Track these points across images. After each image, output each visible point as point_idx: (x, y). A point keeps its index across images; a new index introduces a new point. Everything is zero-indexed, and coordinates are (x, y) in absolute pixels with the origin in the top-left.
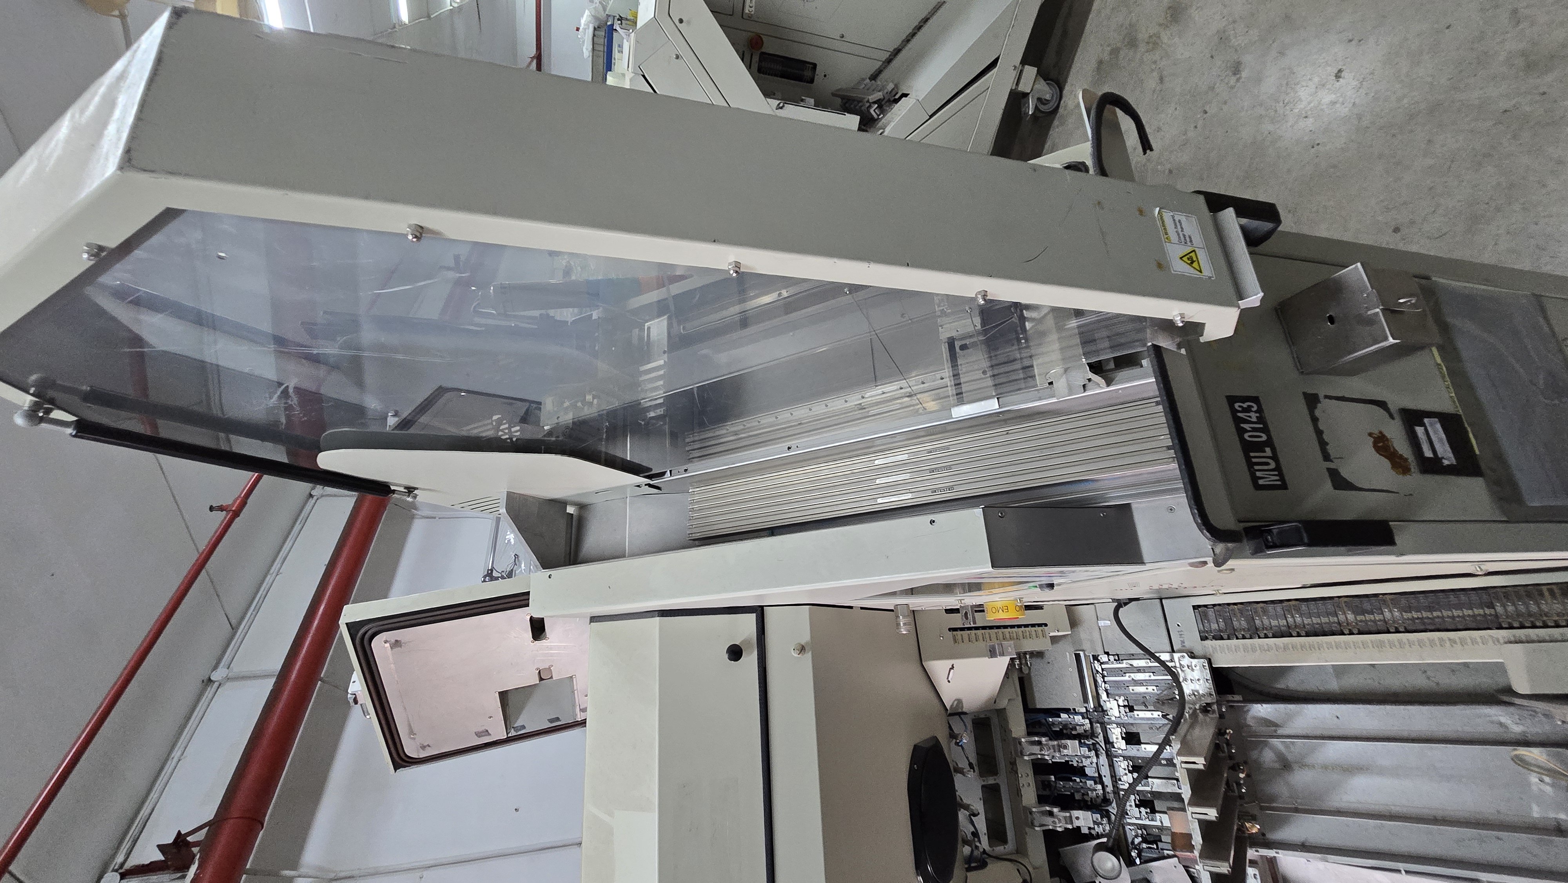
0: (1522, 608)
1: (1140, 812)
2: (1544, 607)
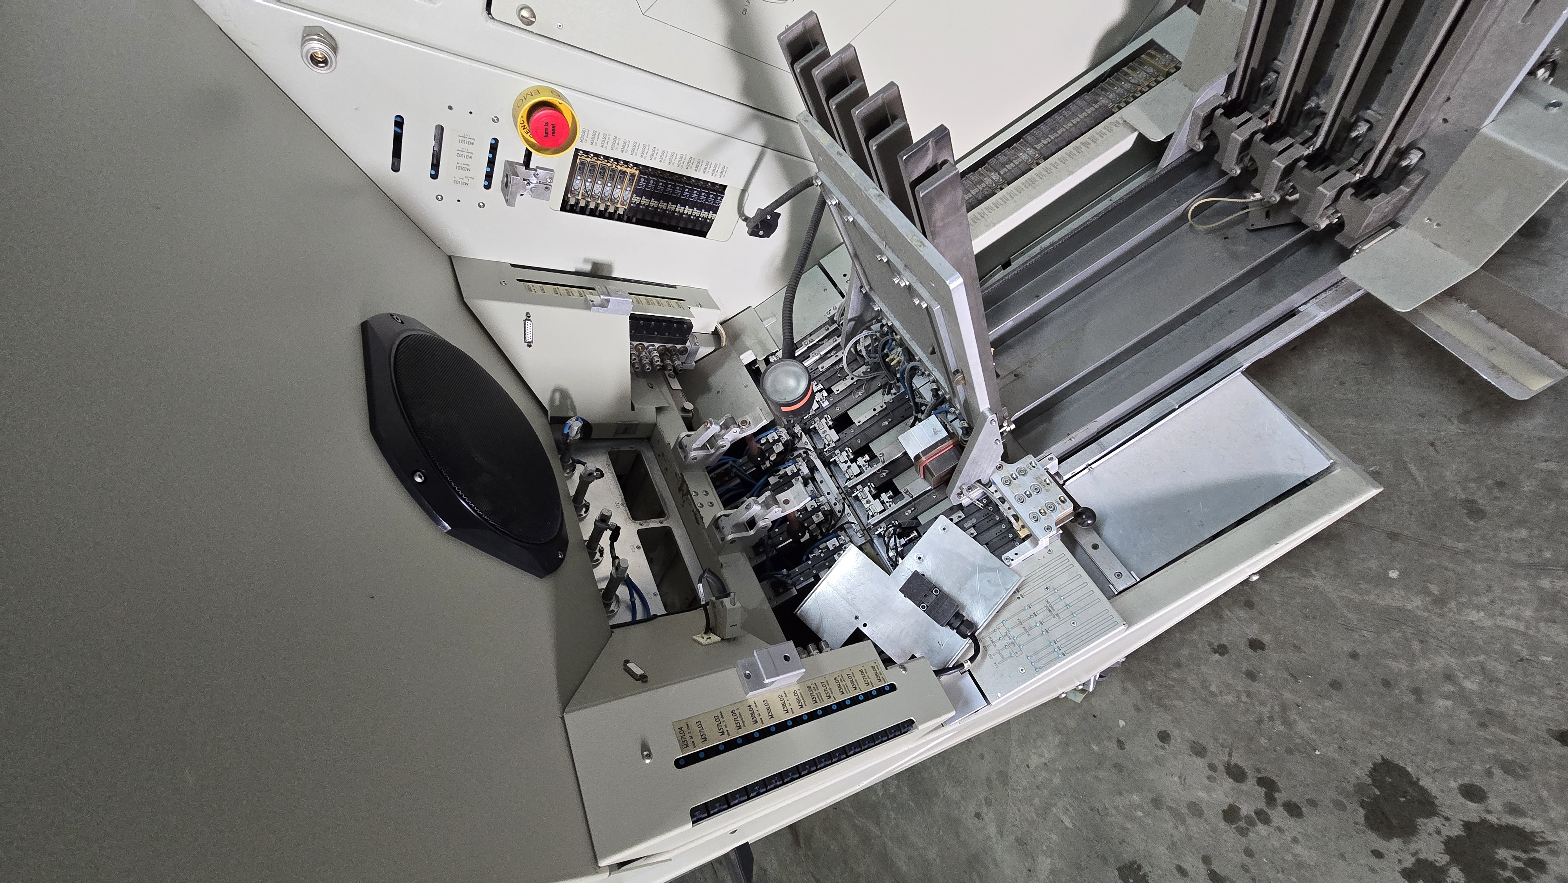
0: (1120, 91)
1: (883, 503)
2: (1133, 81)
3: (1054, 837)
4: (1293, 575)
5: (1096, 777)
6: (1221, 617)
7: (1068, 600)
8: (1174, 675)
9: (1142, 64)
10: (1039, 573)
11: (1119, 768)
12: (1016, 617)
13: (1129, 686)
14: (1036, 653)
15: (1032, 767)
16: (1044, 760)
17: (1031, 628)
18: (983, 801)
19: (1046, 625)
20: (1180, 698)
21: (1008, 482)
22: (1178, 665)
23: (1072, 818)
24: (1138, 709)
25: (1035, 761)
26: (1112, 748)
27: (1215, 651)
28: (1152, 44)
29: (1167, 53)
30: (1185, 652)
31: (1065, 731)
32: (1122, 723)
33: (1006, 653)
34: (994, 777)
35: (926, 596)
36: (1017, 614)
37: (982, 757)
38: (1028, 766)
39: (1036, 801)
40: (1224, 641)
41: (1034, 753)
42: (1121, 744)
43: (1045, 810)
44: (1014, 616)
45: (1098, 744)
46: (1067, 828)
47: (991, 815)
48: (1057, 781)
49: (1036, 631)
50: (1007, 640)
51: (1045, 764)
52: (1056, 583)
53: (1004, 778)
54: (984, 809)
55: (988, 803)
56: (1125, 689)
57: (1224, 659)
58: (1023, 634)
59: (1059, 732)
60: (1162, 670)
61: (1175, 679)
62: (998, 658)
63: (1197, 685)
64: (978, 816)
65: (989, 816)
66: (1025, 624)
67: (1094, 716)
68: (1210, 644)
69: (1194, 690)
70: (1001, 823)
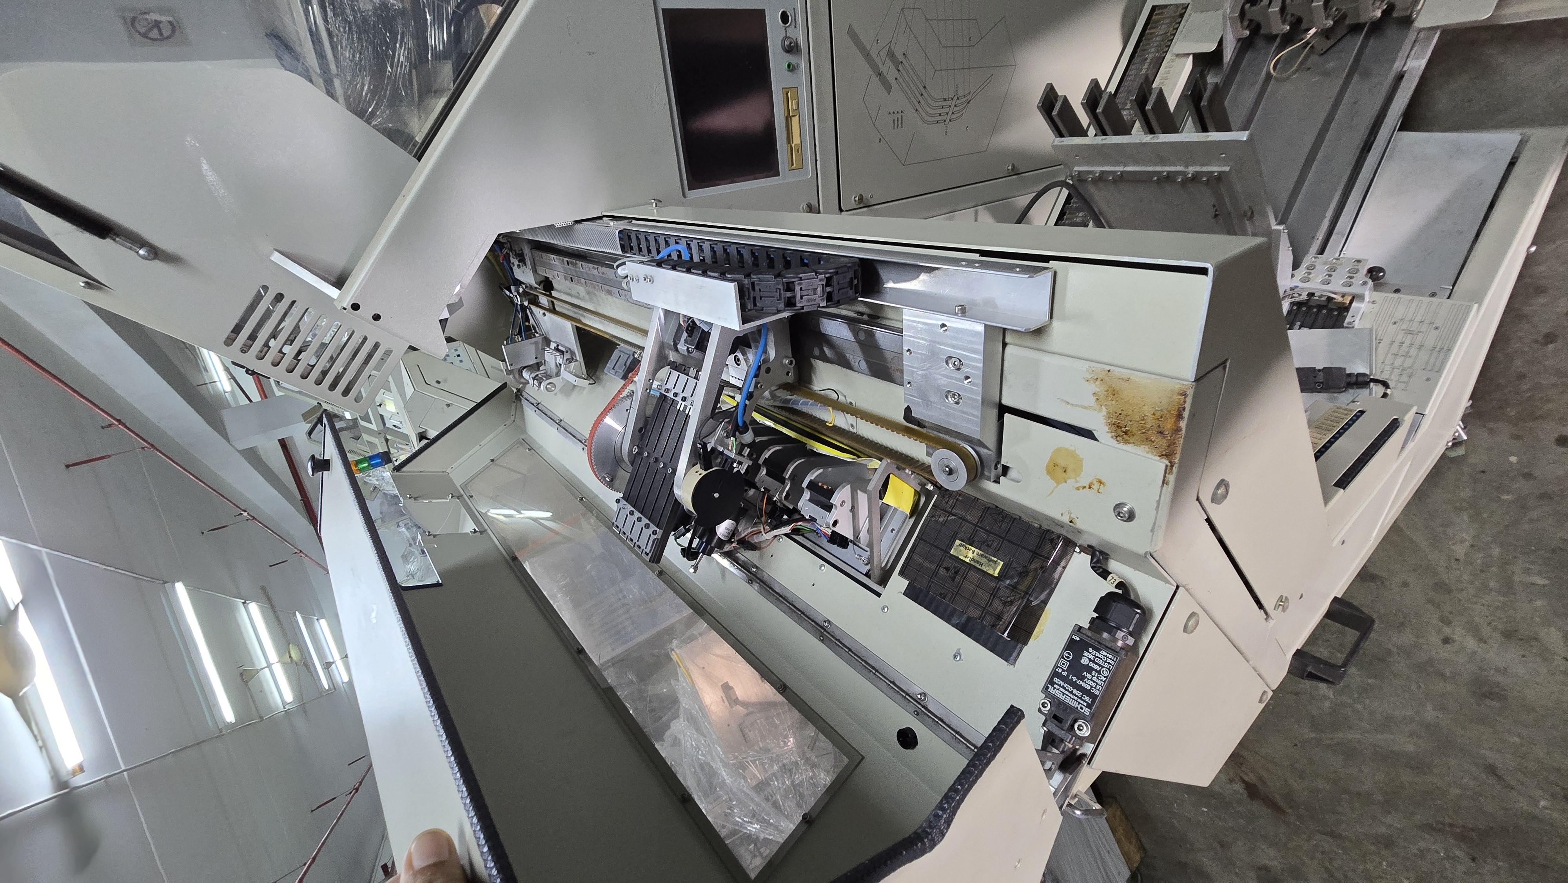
3: (1539, 603)
4: (1558, 243)
5: (1531, 521)
6: (1526, 316)
7: (1419, 318)
8: (1525, 387)
9: (1158, 21)
10: (1380, 319)
11: (1544, 496)
12: (1389, 355)
13: (1491, 425)
14: (1427, 363)
15: (1462, 557)
16: (1467, 544)
17: (1408, 352)
18: (1441, 624)
19: (1418, 343)
20: (1548, 401)
21: (1305, 280)
22: (1521, 377)
23: (1539, 573)
24: (1518, 437)
25: (1460, 550)
26: (1522, 485)
27: (1546, 344)
28: (1154, 8)
29: (1170, 5)
30: (1518, 362)
31: (1465, 504)
32: (1513, 459)
33: (1404, 378)
34: (1431, 593)
35: (1315, 377)
36: (1388, 351)
37: (1405, 584)
38: (1457, 560)
39: (1492, 584)
40: (1545, 330)
41: (1454, 544)
42: (1528, 476)
43: (1508, 586)
44: (1387, 354)
45: (1508, 493)
46: (1544, 586)
47: (1458, 630)
48: (1496, 551)
49: (1413, 351)
50: (1397, 371)
51: (1472, 546)
52: (1398, 316)
53: (1441, 587)
54: (1447, 631)
55: (1446, 621)
56: (1492, 431)
57: (1559, 344)
58: (1405, 360)
59: (1461, 509)
60: (1511, 391)
61: (1529, 390)
62: (1402, 386)
63: (1553, 380)
64: (1446, 641)
65: (1458, 633)
66: (1401, 353)
67: (1483, 472)
68: (1536, 341)
69: (1555, 385)
70: (1474, 630)
